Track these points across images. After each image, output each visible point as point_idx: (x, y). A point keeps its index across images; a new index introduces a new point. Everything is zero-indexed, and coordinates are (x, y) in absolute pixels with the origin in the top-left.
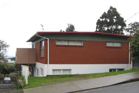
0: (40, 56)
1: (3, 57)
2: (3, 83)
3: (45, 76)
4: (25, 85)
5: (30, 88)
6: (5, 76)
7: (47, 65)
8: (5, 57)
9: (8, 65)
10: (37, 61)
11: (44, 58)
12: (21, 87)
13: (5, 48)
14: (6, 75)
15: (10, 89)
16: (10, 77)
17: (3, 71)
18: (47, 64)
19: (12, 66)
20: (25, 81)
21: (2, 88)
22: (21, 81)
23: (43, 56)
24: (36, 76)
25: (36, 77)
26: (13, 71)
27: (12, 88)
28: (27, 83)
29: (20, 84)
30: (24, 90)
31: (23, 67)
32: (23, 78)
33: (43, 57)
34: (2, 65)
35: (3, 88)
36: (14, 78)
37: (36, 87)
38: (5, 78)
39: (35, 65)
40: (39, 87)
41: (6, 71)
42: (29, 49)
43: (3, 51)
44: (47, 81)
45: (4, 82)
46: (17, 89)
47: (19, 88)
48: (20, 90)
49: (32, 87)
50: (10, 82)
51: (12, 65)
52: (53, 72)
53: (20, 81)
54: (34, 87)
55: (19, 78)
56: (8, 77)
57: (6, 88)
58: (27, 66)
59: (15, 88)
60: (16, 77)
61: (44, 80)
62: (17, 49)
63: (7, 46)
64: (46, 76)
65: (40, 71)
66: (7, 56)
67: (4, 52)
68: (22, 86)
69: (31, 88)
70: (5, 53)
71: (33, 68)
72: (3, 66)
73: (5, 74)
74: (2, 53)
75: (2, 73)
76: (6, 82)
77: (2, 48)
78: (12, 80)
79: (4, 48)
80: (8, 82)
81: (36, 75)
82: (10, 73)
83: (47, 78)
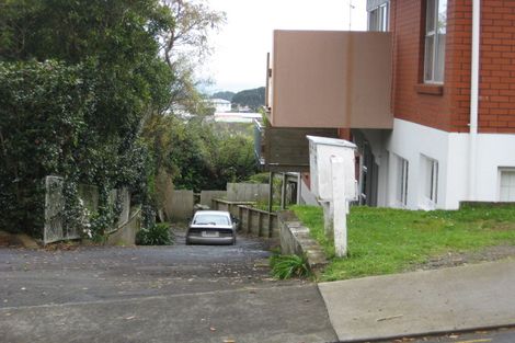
0: (421, 80)
1: (188, 86)
2: (189, 243)
3: (452, 204)
4: (333, 257)
5: (361, 274)
6: (197, 200)
7: (462, 136)
8: (200, 89)
9: (215, 134)
10: (400, 111)
11: (448, 92)
12: (304, 271)
13: (198, 33)
14: (203, 194)
15: (238, 279)
16: (230, 208)
17: (184, 172)
18: (467, 130)
19: (243, 142)
20: (331, 234)
21: (185, 268)
22: (307, 230)
23: (442, 83)
24: (394, 203)
25: (393, 212)
26: (244, 171)
27: (248, 273)
28: (341, 243)
29: (299, 251)
30: (324, 286)
31: (320, 148)
32: (317, 216)
33: (441, 89)
34: (182, 138)
35: (195, 272)
36: (251, 212)
37: (400, 270)
38: (198, 213)
39: (385, 135)
40: (421, 271)
41: (206, 172)
42: (351, 36)
43: (188, 48)
44: (464, 235)
45: (193, 237)
46: (282, 277)
47: (294, 275)
48: (300, 284)
49: (371, 274)
50: (228, 238)
51: (239, 133)
52: (502, 186)
53: (298, 231)
54: (385, 272)
55: (293, 217)
56: (215, 206)
57: (213, 273)
58: (346, 142)
59: (265, 271)
60: (264, 209)
61: (448, 233)
62: (277, 34)
63: (214, 19)
64: (456, 207)
65: (417, 174)
66: (210, 83)
67: (191, 53)
68: (312, 263)
69: (368, 279)
70: (196, 59)
71: (376, 153)
72: (186, 144)
73: (197, 187)
74: (182, 59)
75: (179, 183)
76: (205, 236)
77: (184, 31)
78: (239, 229)
79: (194, 32)
80: (215, 237)
81: (390, 199)
82: (230, 186)
83: (464, 220)
